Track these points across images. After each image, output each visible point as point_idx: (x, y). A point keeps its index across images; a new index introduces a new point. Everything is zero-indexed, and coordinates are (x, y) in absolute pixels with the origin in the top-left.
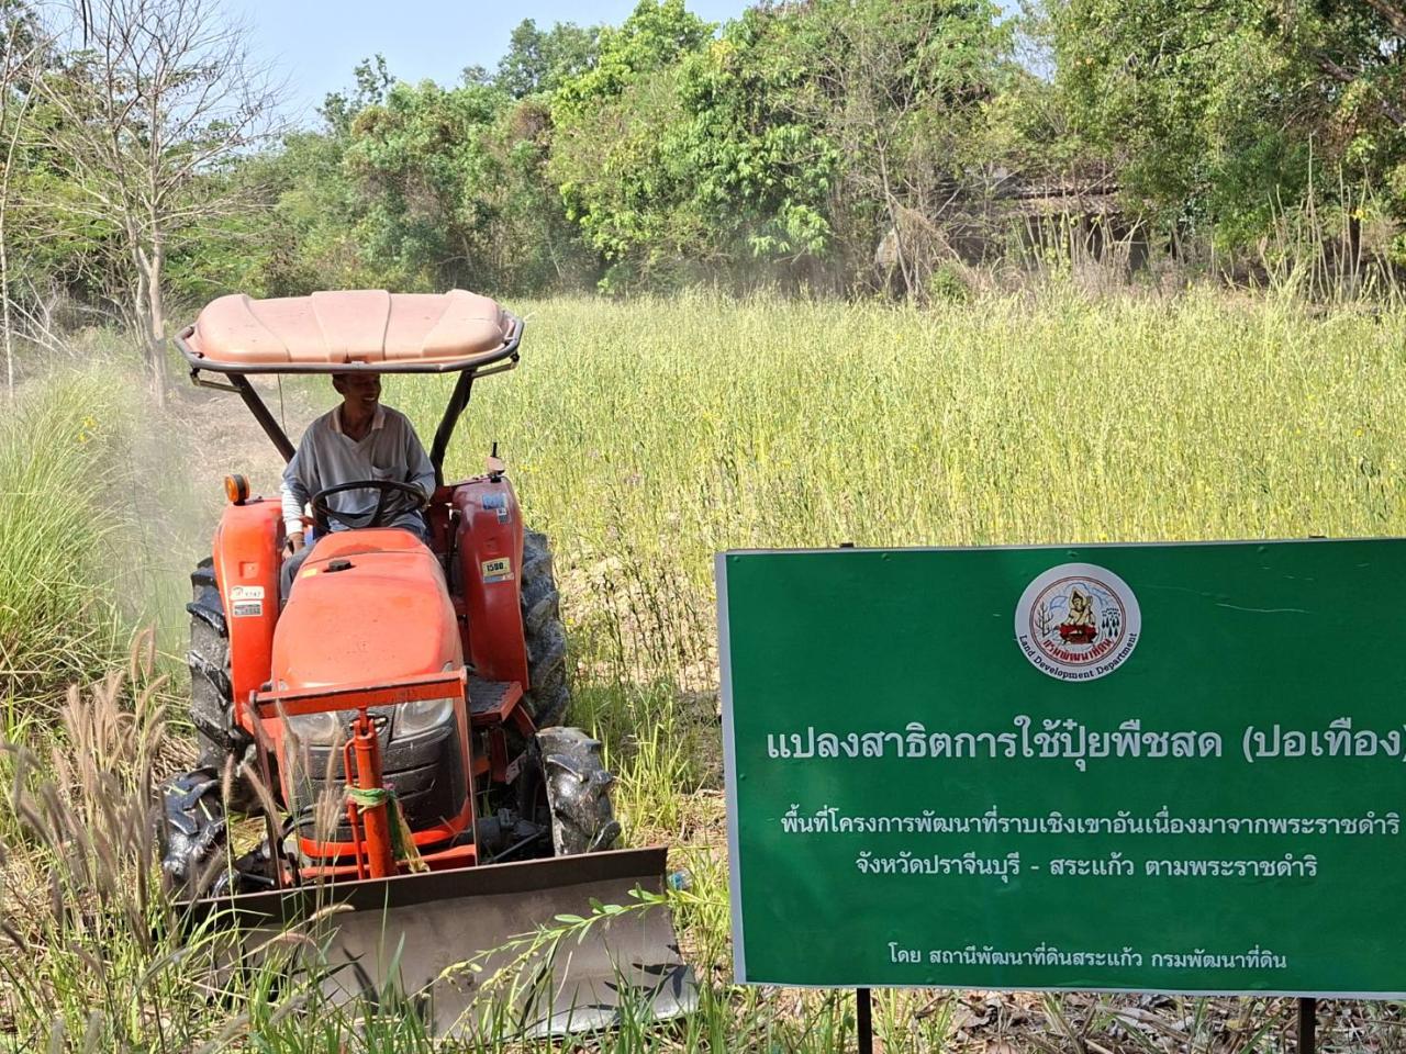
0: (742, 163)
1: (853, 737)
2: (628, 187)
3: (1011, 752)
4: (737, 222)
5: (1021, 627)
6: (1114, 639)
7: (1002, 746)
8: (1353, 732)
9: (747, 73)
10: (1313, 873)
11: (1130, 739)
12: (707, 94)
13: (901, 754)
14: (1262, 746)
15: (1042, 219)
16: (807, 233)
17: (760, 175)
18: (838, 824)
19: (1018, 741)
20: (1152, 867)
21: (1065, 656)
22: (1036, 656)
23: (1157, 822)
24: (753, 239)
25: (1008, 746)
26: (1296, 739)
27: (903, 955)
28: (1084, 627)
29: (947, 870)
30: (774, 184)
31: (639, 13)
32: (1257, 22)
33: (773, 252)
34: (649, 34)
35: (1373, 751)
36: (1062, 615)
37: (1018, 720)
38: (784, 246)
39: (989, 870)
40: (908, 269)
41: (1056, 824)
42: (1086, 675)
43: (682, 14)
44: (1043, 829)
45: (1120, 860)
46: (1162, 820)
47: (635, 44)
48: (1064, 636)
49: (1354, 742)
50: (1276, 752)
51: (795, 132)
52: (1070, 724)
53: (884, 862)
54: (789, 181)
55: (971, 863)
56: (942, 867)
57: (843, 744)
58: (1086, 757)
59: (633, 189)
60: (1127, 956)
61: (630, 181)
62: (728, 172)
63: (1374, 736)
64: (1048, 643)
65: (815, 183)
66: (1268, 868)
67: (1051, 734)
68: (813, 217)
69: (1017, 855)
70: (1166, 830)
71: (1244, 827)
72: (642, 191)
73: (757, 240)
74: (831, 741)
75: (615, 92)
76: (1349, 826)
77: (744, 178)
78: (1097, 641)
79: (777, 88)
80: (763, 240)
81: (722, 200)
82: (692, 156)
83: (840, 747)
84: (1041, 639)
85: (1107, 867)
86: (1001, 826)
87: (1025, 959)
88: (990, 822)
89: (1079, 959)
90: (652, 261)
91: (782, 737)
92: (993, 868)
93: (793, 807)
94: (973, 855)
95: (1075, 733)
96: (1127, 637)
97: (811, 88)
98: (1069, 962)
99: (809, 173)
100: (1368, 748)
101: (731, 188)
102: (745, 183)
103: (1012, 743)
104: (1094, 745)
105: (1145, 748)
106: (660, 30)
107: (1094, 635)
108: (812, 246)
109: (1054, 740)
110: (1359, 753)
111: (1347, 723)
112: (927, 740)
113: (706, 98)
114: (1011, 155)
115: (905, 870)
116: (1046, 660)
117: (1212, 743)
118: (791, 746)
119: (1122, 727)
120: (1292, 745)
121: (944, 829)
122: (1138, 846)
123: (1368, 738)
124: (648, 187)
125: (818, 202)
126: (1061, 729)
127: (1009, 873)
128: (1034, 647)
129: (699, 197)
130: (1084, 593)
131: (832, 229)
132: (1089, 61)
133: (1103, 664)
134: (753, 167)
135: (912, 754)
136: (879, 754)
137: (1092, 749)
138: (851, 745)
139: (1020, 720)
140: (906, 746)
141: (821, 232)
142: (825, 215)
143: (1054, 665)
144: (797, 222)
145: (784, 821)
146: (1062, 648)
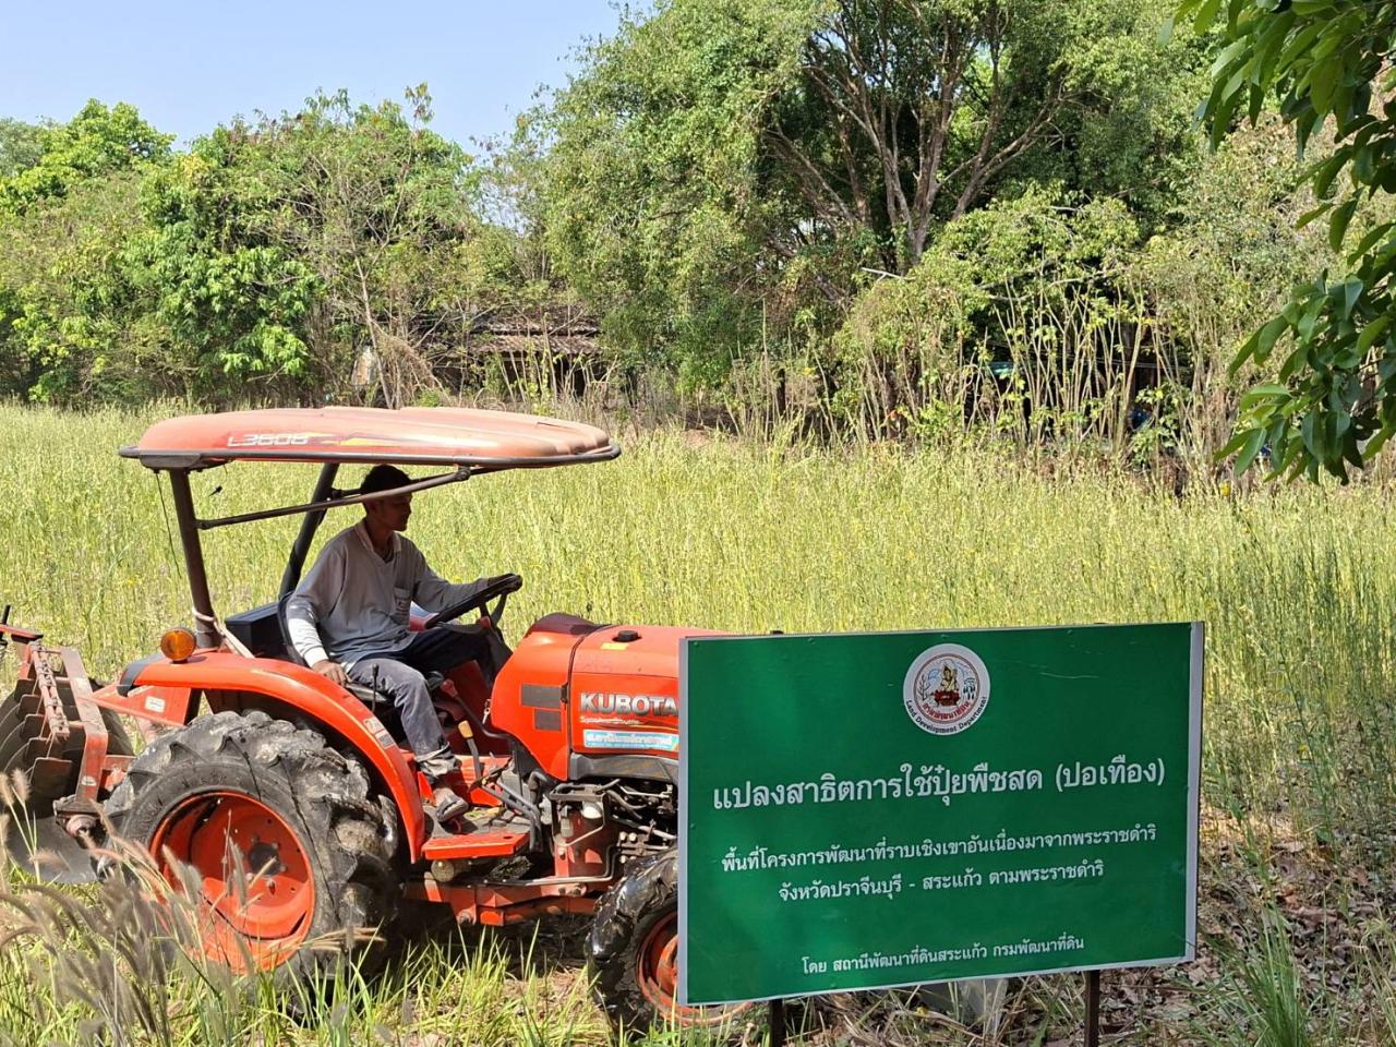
0: (212, 280)
1: (780, 788)
2: (79, 293)
3: (897, 794)
4: (207, 337)
5: (908, 695)
6: (971, 701)
7: (891, 789)
8: (1126, 765)
9: (218, 191)
10: (1101, 873)
11: (981, 779)
12: (175, 207)
13: (816, 800)
14: (1068, 779)
15: (525, 354)
16: (283, 353)
17: (232, 292)
18: (766, 862)
19: (903, 784)
20: (994, 878)
21: (938, 715)
22: (918, 717)
23: (998, 842)
24: (223, 356)
25: (895, 788)
26: (1090, 772)
27: (813, 967)
28: (951, 692)
29: (848, 893)
30: (246, 303)
31: (86, 116)
32: (718, 200)
33: (245, 370)
34: (98, 138)
35: (1139, 779)
36: (935, 685)
37: (903, 768)
38: (257, 363)
39: (879, 890)
40: (390, 394)
41: (928, 848)
42: (952, 730)
43: (135, 123)
44: (919, 854)
45: (972, 874)
46: (1001, 839)
47: (81, 147)
48: (937, 700)
49: (1127, 772)
50: (1077, 784)
51: (267, 254)
52: (940, 769)
53: (801, 890)
54: (262, 301)
55: (865, 886)
56: (844, 891)
57: (773, 794)
58: (950, 794)
59: (82, 296)
60: (978, 949)
61: (82, 286)
62: (198, 287)
63: (1139, 767)
64: (926, 706)
65: (290, 305)
66: (1072, 872)
67: (926, 777)
68: (290, 338)
69: (899, 876)
70: (1003, 848)
71: (1056, 841)
72: (94, 298)
73: (229, 356)
74: (763, 792)
75: (60, 195)
76: (1125, 836)
77: (214, 295)
78: (960, 703)
79: (250, 208)
80: (235, 356)
81: (190, 315)
82: (156, 268)
83: (771, 797)
84: (921, 703)
85: (963, 880)
86: (888, 853)
87: (904, 960)
88: (880, 851)
89: (943, 956)
90: (97, 369)
91: (726, 791)
92: (882, 888)
93: (732, 849)
94: (867, 879)
95: (943, 776)
96: (980, 699)
97: (287, 212)
98: (935, 959)
99: (285, 295)
100: (1136, 777)
101: (199, 303)
102: (216, 298)
103: (898, 787)
104: (956, 784)
105: (991, 785)
106: (109, 135)
107: (958, 698)
108: (287, 366)
109: (930, 782)
110: (1130, 781)
111: (1122, 759)
112: (836, 787)
113: (174, 212)
114: (482, 294)
115: (816, 895)
116: (924, 720)
117: (1035, 778)
118: (732, 798)
119: (976, 769)
120: (1087, 776)
121: (847, 859)
122: (984, 862)
123: (1135, 769)
124: (102, 293)
125: (295, 323)
126: (933, 773)
127: (894, 892)
128: (916, 710)
129: (166, 309)
130: (951, 667)
131: (310, 350)
132: (579, 216)
133: (964, 720)
134: (224, 285)
135: (825, 799)
136: (800, 801)
137: (954, 788)
138: (778, 795)
139: (906, 768)
140: (821, 792)
141: (297, 354)
142: (304, 337)
143: (929, 722)
144: (273, 342)
145: (724, 862)
146: (935, 710)
